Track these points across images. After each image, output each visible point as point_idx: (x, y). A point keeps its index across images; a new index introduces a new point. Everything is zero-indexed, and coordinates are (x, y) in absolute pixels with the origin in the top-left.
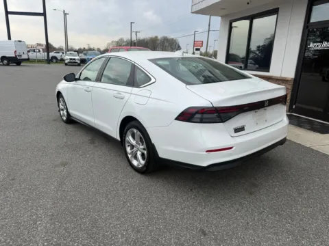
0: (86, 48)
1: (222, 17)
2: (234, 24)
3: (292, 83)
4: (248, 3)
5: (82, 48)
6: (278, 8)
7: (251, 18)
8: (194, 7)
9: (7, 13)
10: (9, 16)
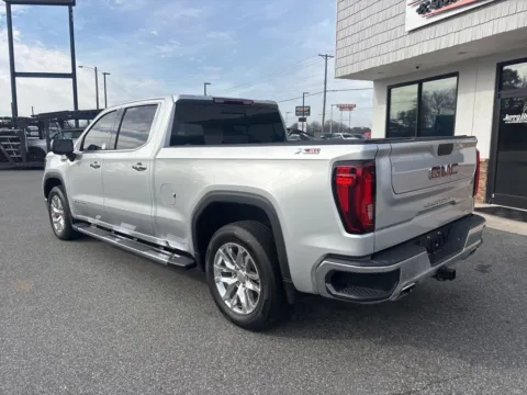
1: (375, 81)
2: (394, 91)
3: (486, 165)
4: (417, 67)
6: (458, 72)
7: (420, 83)
8: (339, 70)
9: (14, 75)
10: (17, 78)
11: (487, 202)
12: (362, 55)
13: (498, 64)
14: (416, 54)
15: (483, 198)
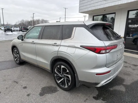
1: (89, 14)
2: (95, 17)
4: (105, 11)
6: (115, 13)
8: (81, 10)
13: (128, 11)
14: (107, 6)
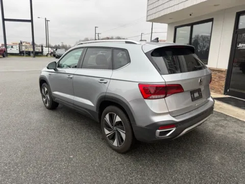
0: (61, 45)
1: (169, 24)
2: (178, 29)
3: (226, 73)
4: (191, 15)
5: (57, 45)
6: (213, 18)
7: (192, 25)
9: (4, 20)
10: (5, 22)
11: (224, 94)
12: (160, 8)
13: (237, 13)
14: (190, 5)
15: (223, 92)
